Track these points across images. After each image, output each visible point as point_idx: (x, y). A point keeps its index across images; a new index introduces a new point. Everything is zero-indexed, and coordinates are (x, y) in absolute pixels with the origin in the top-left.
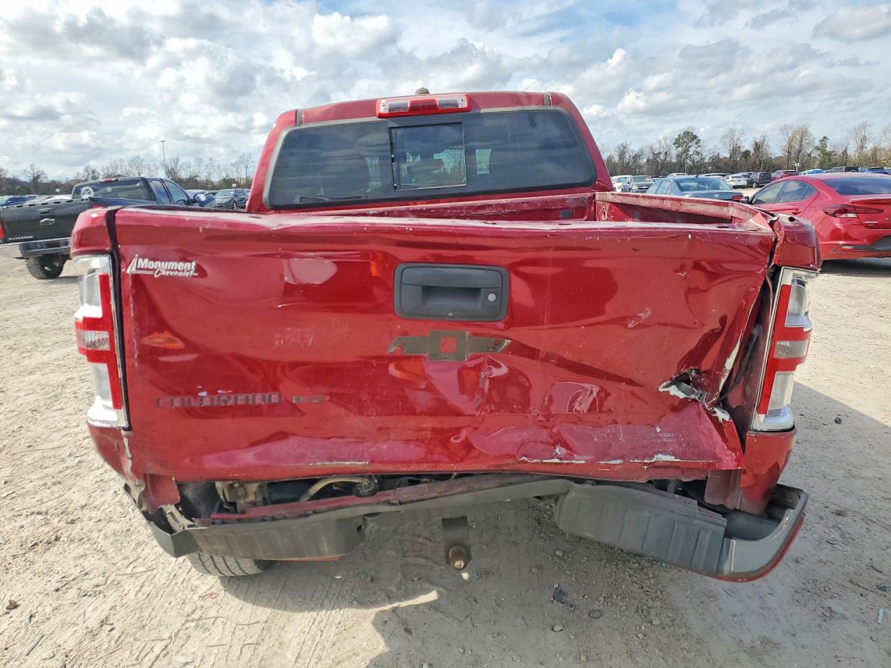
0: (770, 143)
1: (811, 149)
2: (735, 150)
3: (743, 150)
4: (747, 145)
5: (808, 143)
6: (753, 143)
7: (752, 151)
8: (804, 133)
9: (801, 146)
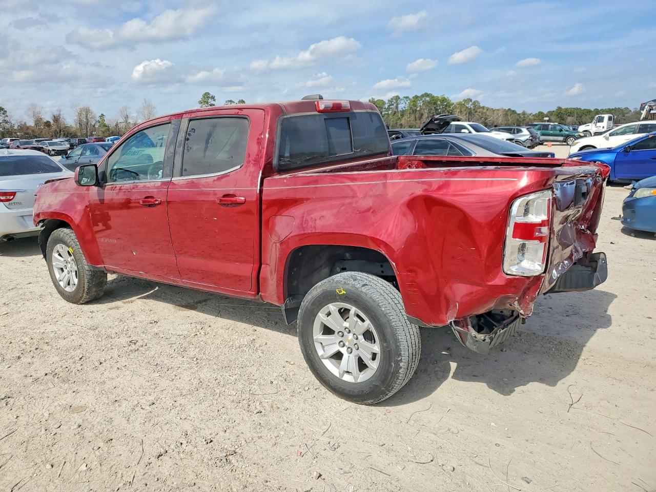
0: (65, 116)
1: (94, 122)
2: (38, 121)
3: (45, 121)
4: (48, 118)
5: (91, 118)
6: (52, 116)
7: (52, 121)
8: (87, 111)
9: (87, 119)
